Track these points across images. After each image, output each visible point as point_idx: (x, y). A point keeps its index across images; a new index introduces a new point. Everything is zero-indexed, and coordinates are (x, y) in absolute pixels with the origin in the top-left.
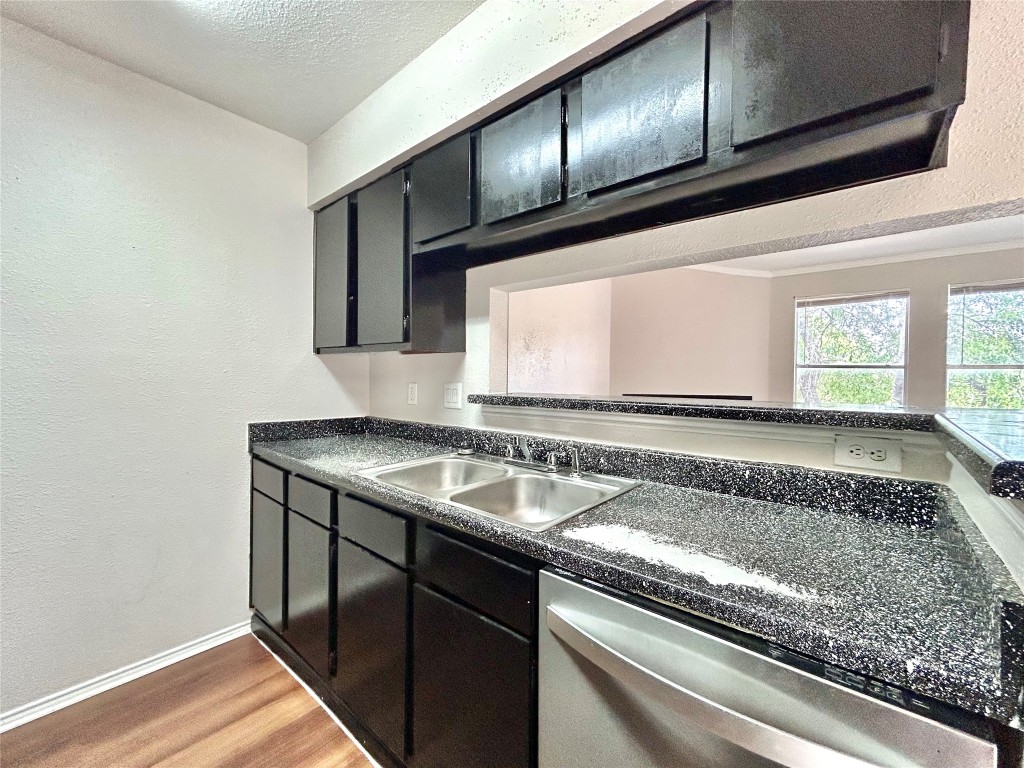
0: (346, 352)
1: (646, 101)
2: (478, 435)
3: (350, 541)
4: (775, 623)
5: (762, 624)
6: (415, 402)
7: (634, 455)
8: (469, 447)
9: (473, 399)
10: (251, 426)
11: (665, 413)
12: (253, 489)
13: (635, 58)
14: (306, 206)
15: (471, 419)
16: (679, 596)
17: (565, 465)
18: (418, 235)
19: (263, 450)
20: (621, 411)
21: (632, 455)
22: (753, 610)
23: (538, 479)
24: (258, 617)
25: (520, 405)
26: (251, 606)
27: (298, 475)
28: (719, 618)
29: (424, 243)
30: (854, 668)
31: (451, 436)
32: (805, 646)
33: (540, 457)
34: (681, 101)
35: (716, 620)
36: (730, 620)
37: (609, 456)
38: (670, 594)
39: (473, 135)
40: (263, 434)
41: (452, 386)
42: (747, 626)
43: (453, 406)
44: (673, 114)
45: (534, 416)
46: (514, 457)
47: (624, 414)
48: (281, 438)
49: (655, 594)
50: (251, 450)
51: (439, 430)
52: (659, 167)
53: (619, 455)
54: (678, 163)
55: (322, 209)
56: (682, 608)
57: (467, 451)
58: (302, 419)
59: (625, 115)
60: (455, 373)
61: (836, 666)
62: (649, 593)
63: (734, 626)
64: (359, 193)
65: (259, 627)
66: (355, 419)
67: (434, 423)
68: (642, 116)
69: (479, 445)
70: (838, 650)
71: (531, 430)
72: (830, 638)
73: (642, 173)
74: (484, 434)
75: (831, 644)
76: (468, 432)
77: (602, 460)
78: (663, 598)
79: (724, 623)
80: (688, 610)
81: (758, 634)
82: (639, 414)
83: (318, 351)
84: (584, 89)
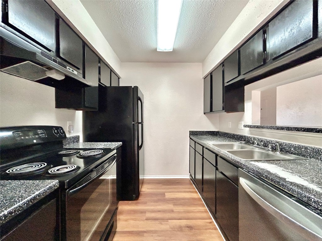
0: (210, 113)
1: (290, 25)
2: (248, 137)
3: (206, 159)
4: (297, 191)
5: (293, 191)
6: (230, 127)
7: (306, 148)
8: (244, 141)
9: (245, 126)
10: (190, 131)
11: (316, 132)
12: (190, 146)
13: (286, 12)
14: (202, 77)
15: (246, 132)
16: (272, 180)
17: (274, 149)
18: (226, 81)
19: (192, 137)
20: (296, 131)
21: (305, 148)
22: (292, 187)
23: (262, 152)
24: (191, 175)
25: (259, 128)
26: (190, 173)
27: (198, 143)
28: (282, 188)
29: (228, 82)
30: (319, 209)
31: (240, 137)
32: (305, 199)
33: (266, 145)
34: (303, 20)
35: (281, 188)
36: (285, 189)
37: (295, 148)
38: (270, 179)
39: (239, 50)
40: (192, 133)
41: (241, 122)
42: (289, 191)
43: (241, 128)
44: (301, 26)
45: (266, 132)
46: (257, 145)
47: (298, 132)
48: (196, 135)
49: (266, 179)
50: (190, 137)
51: (237, 136)
52: (296, 45)
53: (299, 147)
54: (303, 42)
55: (205, 78)
56: (273, 184)
57: (243, 142)
58: (201, 130)
59: (283, 31)
60: (241, 118)
61: (313, 207)
62: (265, 178)
63: (286, 190)
64: (213, 72)
65: (191, 178)
66: (215, 131)
67: (235, 133)
68: (289, 30)
69: (247, 141)
70: (315, 202)
71: (265, 137)
72: (313, 198)
73: (289, 49)
74: (250, 137)
75: (312, 200)
76: (245, 137)
77: (292, 149)
78: (268, 180)
79: (284, 189)
80: (275, 185)
81: (292, 194)
82: (304, 132)
83: (205, 113)
84: (269, 27)
